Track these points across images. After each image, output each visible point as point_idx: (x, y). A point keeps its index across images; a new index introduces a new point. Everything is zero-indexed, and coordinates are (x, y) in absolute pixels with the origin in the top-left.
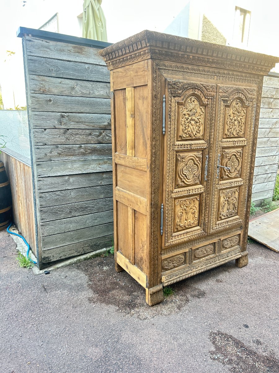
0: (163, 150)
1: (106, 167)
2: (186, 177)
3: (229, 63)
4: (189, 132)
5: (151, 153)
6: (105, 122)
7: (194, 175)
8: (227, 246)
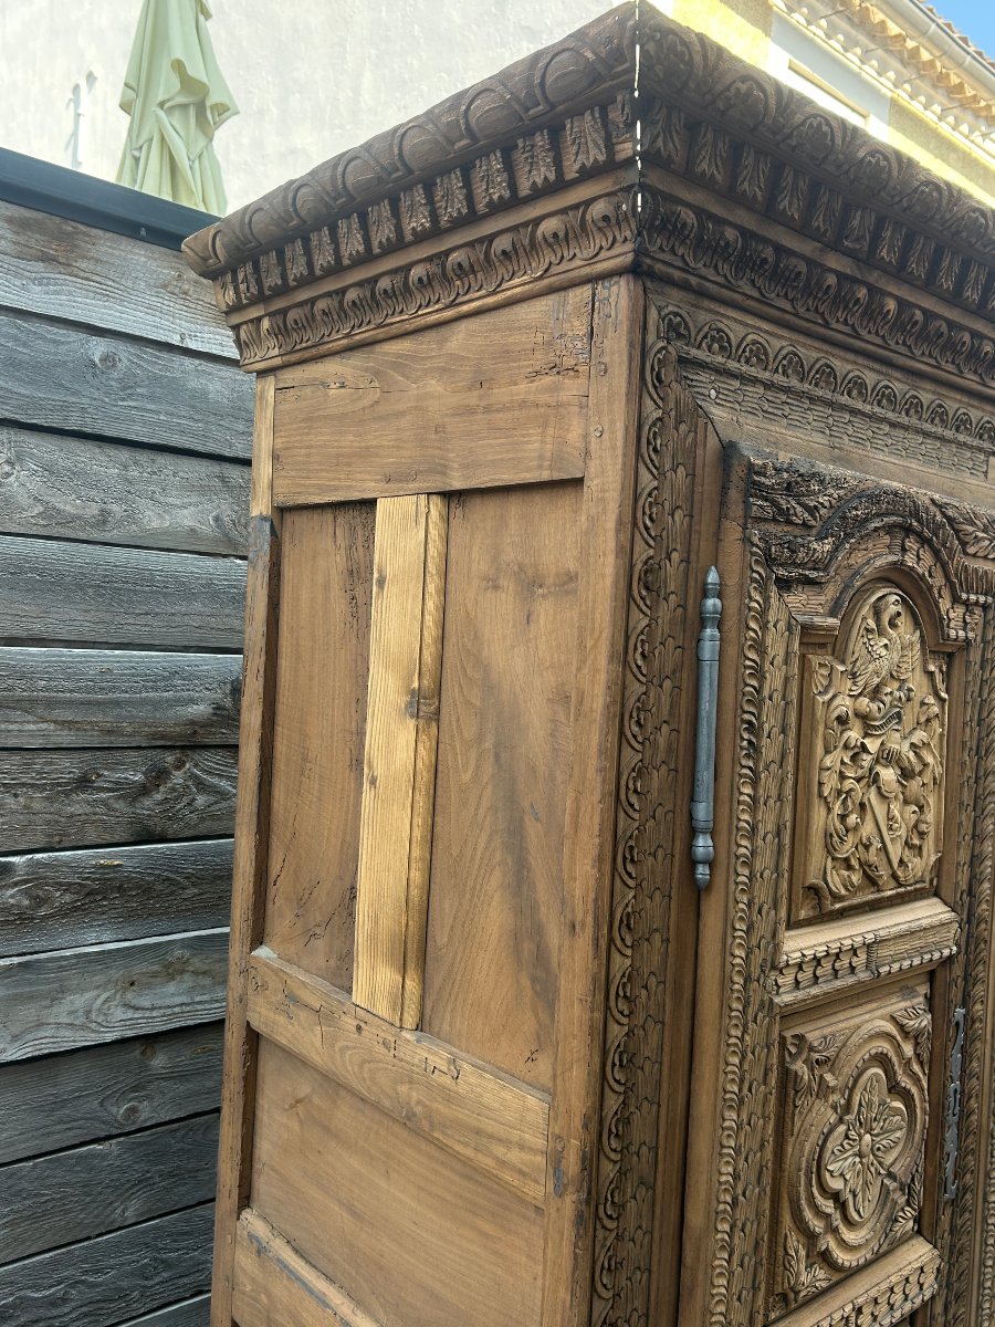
0: (685, 1013)
1: (178, 1000)
2: (841, 1206)
4: (867, 847)
5: (597, 1060)
6: (193, 701)
7: (890, 1175)
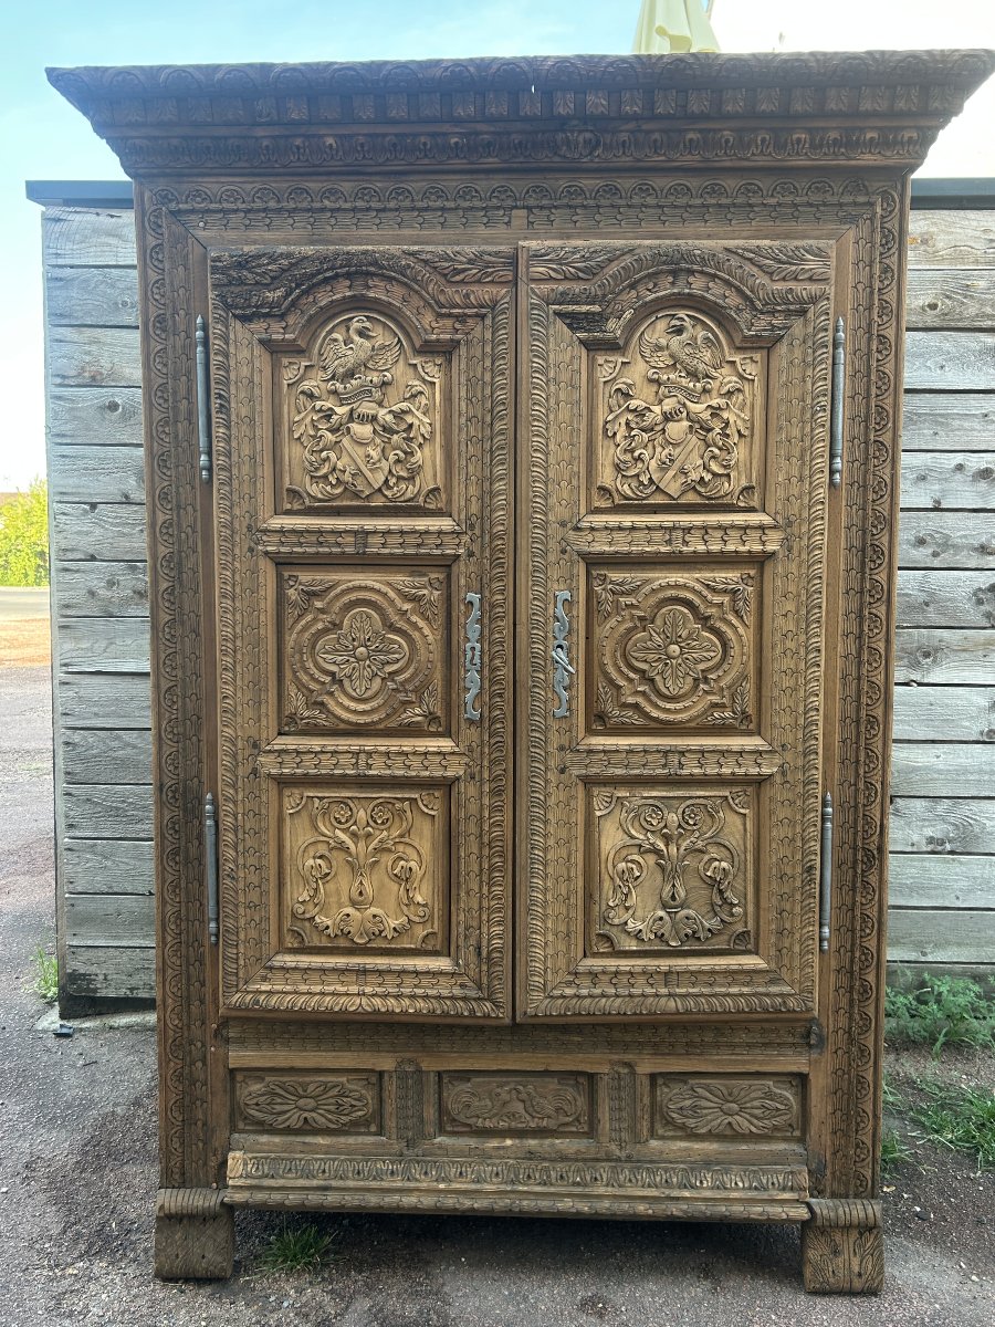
2: (340, 683)
3: (588, 135)
4: (344, 472)
7: (391, 680)
8: (691, 1122)
